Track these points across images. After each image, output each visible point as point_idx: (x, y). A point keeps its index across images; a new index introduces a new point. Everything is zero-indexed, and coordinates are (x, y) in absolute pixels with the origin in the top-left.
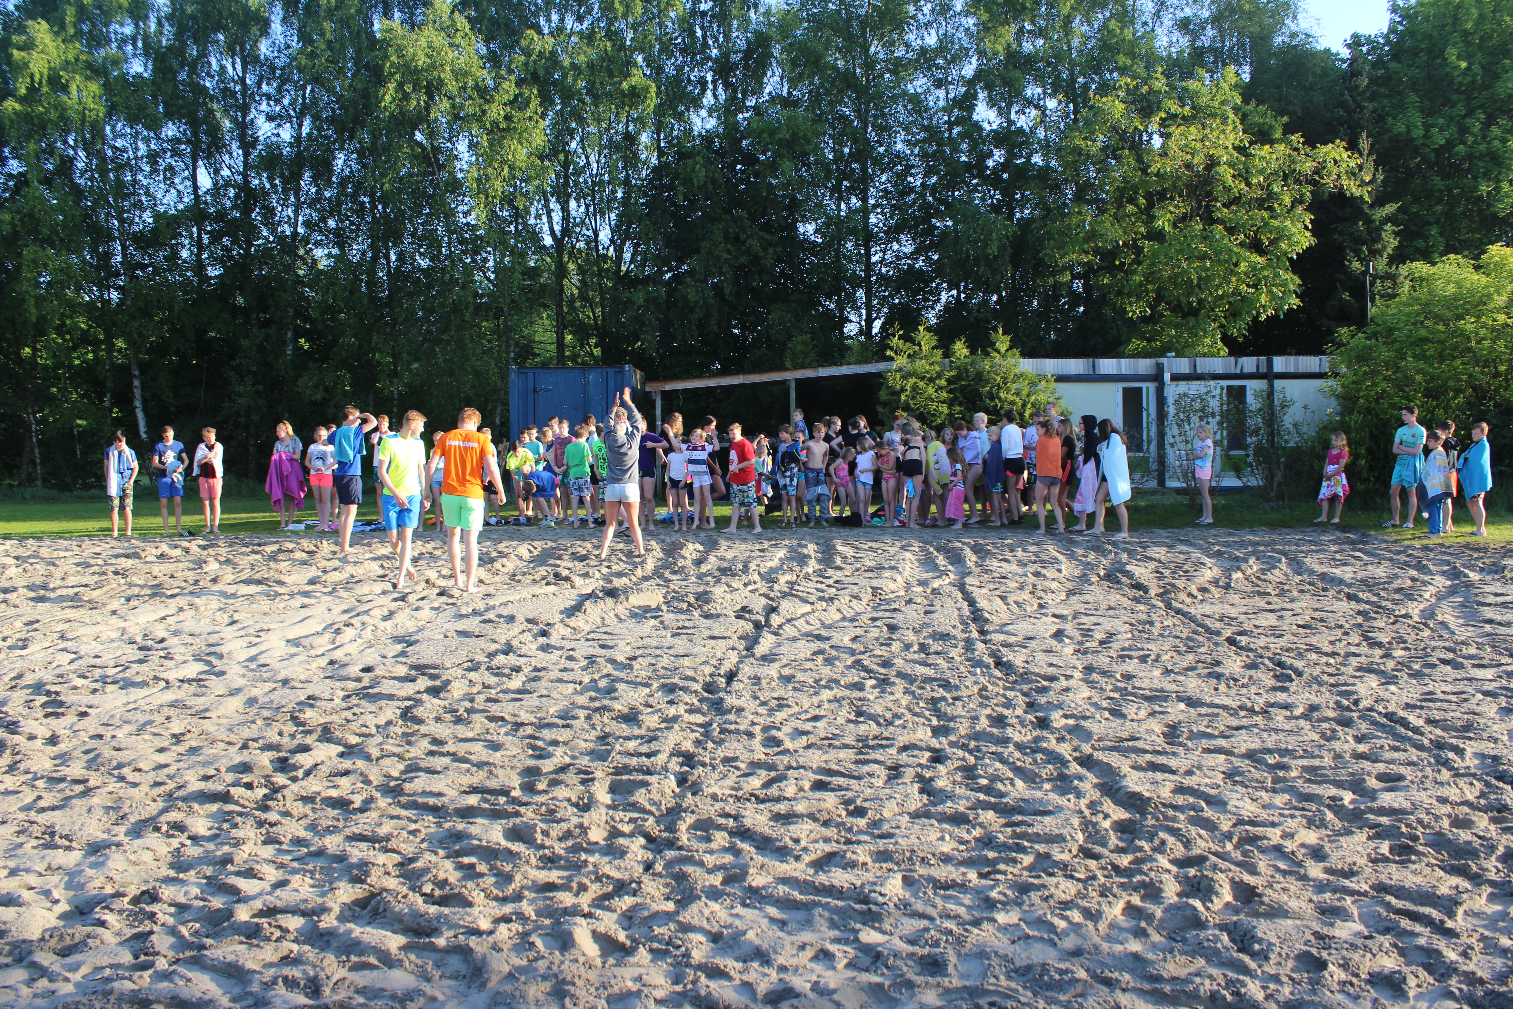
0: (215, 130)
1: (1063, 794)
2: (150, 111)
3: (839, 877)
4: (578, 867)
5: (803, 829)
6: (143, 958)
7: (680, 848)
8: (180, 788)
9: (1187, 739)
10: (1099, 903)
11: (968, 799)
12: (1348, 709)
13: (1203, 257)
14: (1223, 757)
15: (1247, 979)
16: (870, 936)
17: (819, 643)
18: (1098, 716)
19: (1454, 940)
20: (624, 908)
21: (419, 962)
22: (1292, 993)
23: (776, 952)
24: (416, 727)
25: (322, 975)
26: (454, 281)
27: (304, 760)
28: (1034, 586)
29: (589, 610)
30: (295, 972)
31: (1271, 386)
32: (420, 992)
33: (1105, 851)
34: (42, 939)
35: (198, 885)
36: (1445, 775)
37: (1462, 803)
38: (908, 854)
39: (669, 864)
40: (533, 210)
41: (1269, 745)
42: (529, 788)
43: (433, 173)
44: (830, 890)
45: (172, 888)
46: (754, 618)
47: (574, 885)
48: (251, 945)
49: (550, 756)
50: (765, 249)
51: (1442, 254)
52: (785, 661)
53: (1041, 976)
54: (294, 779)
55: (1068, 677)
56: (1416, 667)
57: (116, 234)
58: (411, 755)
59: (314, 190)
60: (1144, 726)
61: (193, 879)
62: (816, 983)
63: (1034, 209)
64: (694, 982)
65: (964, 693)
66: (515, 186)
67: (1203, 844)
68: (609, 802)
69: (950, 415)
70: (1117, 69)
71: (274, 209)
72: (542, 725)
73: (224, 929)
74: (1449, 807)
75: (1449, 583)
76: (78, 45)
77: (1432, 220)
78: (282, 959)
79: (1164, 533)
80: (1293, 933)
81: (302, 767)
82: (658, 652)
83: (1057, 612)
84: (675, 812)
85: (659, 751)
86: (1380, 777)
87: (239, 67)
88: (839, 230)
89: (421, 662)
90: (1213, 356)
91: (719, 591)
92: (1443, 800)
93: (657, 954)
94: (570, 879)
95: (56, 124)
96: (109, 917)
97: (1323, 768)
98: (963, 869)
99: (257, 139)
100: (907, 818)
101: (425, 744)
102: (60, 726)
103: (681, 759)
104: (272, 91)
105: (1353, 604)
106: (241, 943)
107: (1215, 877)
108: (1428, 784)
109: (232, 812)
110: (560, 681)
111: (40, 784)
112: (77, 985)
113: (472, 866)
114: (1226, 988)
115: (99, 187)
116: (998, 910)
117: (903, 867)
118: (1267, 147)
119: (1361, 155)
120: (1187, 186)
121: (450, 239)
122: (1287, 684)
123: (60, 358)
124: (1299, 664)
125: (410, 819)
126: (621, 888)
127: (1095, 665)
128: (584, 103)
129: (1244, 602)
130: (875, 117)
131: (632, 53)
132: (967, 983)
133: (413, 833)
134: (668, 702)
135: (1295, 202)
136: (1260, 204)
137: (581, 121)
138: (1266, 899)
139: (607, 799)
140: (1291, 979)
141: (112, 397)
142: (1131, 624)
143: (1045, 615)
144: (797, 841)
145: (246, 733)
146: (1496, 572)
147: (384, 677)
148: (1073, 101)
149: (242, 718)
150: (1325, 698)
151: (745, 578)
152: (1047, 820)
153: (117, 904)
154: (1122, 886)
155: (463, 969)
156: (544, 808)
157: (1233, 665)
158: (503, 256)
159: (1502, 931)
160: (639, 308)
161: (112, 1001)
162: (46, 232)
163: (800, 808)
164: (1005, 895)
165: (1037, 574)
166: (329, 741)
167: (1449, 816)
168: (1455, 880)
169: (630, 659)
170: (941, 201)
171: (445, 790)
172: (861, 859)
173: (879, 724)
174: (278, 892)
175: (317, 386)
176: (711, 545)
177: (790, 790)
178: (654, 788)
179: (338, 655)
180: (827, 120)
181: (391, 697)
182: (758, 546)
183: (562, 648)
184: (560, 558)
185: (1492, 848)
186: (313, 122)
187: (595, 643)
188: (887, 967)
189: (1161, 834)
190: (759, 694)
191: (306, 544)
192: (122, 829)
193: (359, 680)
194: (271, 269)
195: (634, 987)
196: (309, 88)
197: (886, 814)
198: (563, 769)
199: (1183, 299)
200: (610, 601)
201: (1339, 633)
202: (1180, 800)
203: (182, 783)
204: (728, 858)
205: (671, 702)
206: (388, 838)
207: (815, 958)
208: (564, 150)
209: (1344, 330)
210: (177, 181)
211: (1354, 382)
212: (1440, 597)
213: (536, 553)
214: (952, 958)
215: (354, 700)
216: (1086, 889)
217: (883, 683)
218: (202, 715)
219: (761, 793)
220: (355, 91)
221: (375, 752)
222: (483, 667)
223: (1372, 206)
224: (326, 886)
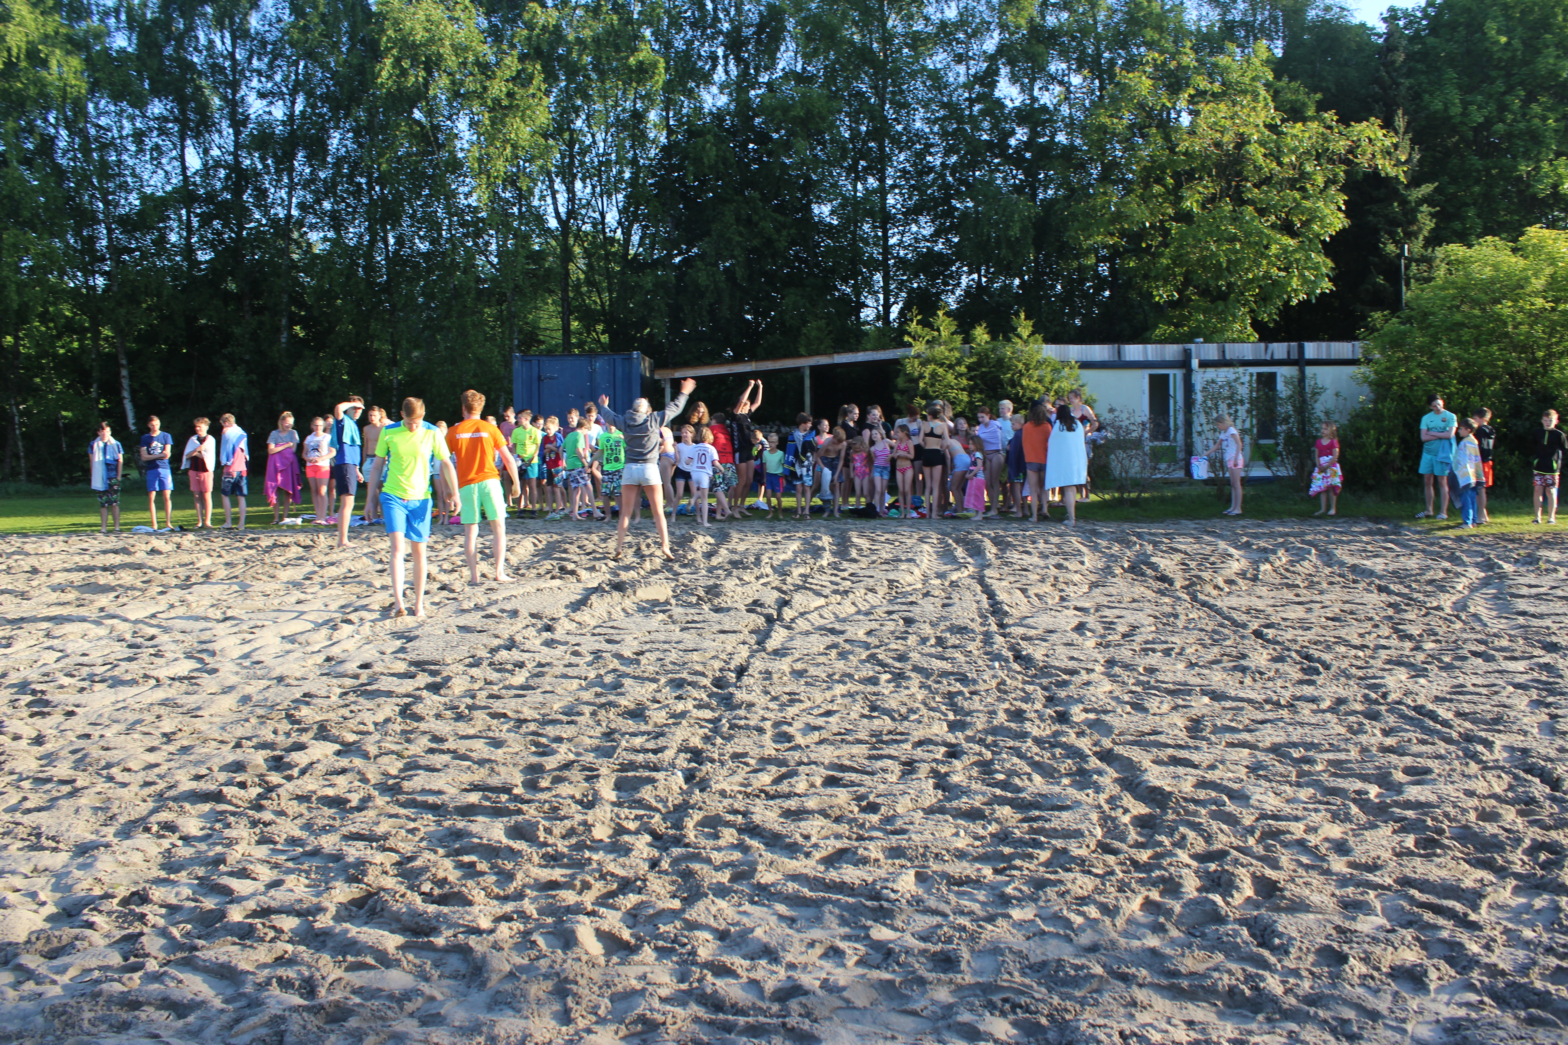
0: (203, 107)
1: (1081, 789)
2: (135, 88)
3: (850, 874)
4: (581, 865)
5: (814, 826)
6: (132, 959)
7: (687, 845)
8: (170, 788)
9: (1211, 733)
10: (1116, 898)
11: (984, 794)
12: (1376, 702)
13: (1233, 239)
14: (1247, 751)
15: (1266, 974)
16: (881, 933)
17: (833, 637)
18: (1119, 710)
19: (1477, 933)
20: (629, 906)
21: (418, 961)
22: (1312, 988)
23: (785, 950)
24: (416, 724)
25: (318, 975)
26: (455, 265)
27: (300, 758)
28: (1056, 578)
29: (595, 605)
30: (290, 973)
31: (1302, 372)
32: (418, 992)
33: (1124, 847)
34: (28, 941)
35: (190, 885)
36: (1474, 767)
37: (1490, 797)
38: (921, 850)
39: (675, 862)
40: (537, 191)
41: (1295, 739)
42: (532, 785)
43: (432, 153)
44: (841, 887)
45: (163, 889)
46: (765, 611)
47: (578, 883)
48: (244, 946)
49: (553, 752)
50: (778, 231)
51: (1480, 236)
52: (797, 656)
53: (1056, 972)
54: (289, 778)
55: (1089, 671)
56: (1447, 659)
57: (101, 216)
58: (410, 753)
59: (308, 171)
60: (1167, 720)
61: (185, 880)
62: (826, 980)
63: (1057, 190)
64: (700, 980)
65: (982, 687)
66: (518, 166)
67: (1224, 838)
68: (615, 799)
69: (970, 403)
70: (1145, 43)
71: (266, 190)
72: (546, 721)
73: (216, 930)
74: (1476, 800)
75: (1482, 575)
76: (57, 18)
77: (1468, 201)
78: (277, 959)
79: (1191, 524)
80: (1314, 927)
81: (297, 765)
82: (666, 646)
83: (1079, 605)
84: (682, 809)
85: (666, 747)
86: (1407, 771)
87: (228, 41)
88: (855, 210)
89: (421, 658)
90: (1243, 342)
91: (729, 584)
92: (1470, 794)
93: (662, 953)
94: (573, 877)
95: (36, 101)
96: (97, 919)
97: (1349, 761)
98: (978, 865)
99: (248, 117)
100: (921, 814)
101: (424, 742)
102: (46, 725)
103: (689, 756)
104: (264, 67)
105: (1384, 597)
106: (234, 944)
107: (1236, 872)
108: (1456, 777)
109: (225, 812)
110: (565, 676)
111: (26, 784)
112: (65, 987)
113: (472, 865)
114: (1245, 982)
115: (82, 168)
116: (1014, 906)
117: (916, 863)
118: (1299, 125)
119: (1397, 133)
120: (1217, 165)
121: (450, 221)
122: (1314, 677)
123: (44, 347)
124: (1327, 657)
125: (408, 818)
126: (626, 885)
127: (1117, 658)
128: (590, 79)
129: (1272, 594)
130: (893, 93)
131: (640, 27)
132: (980, 980)
133: (412, 831)
134: (677, 698)
135: (1329, 183)
136: (1292, 183)
137: (587, 98)
138: (1287, 894)
139: (612, 796)
140: (1312, 973)
141: (99, 388)
142: (1156, 617)
143: (1067, 608)
144: (807, 837)
145: (240, 732)
146: (1531, 564)
147: (382, 674)
148: (1098, 77)
149: (235, 717)
150: (1353, 692)
151: (757, 572)
152: (1065, 815)
153: (106, 906)
154: (1141, 881)
155: (463, 968)
156: (547, 805)
157: (1260, 658)
158: (506, 239)
159: (1525, 923)
160: (648, 293)
161: (101, 1003)
162: (27, 214)
163: (811, 804)
164: (1020, 891)
165: (1059, 566)
166: (325, 739)
167: (1476, 809)
168: (1480, 874)
169: (637, 654)
170: (962, 182)
171: (445, 788)
172: (874, 855)
173: (893, 719)
174: (272, 892)
175: (313, 375)
176: (722, 538)
177: (801, 786)
178: (661, 784)
179: (335, 651)
180: (843, 97)
181: (389, 694)
182: (771, 539)
183: (566, 643)
184: (565, 551)
185: (1519, 841)
186: (307, 99)
187: (601, 638)
188: (898, 964)
189: (1182, 829)
190: (770, 689)
191: (303, 539)
192: (111, 830)
193: (356, 677)
194: (264, 253)
195: (638, 985)
196: (302, 64)
197: (900, 810)
198: (568, 766)
199: (1212, 283)
200: (616, 595)
201: (1368, 625)
202: (1202, 794)
203: (173, 782)
204: (737, 855)
205: (679, 698)
206: (385, 837)
207: (825, 956)
208: (569, 129)
209: (1377, 315)
210: (164, 161)
211: (1387, 369)
212: (1473, 589)
213: (541, 546)
214: (965, 954)
215: (352, 697)
216: (1104, 884)
217: (899, 677)
218: (194, 713)
219: (771, 790)
220: (350, 66)
221: (373, 750)
222: (485, 663)
223: (1407, 187)
224: (322, 886)
